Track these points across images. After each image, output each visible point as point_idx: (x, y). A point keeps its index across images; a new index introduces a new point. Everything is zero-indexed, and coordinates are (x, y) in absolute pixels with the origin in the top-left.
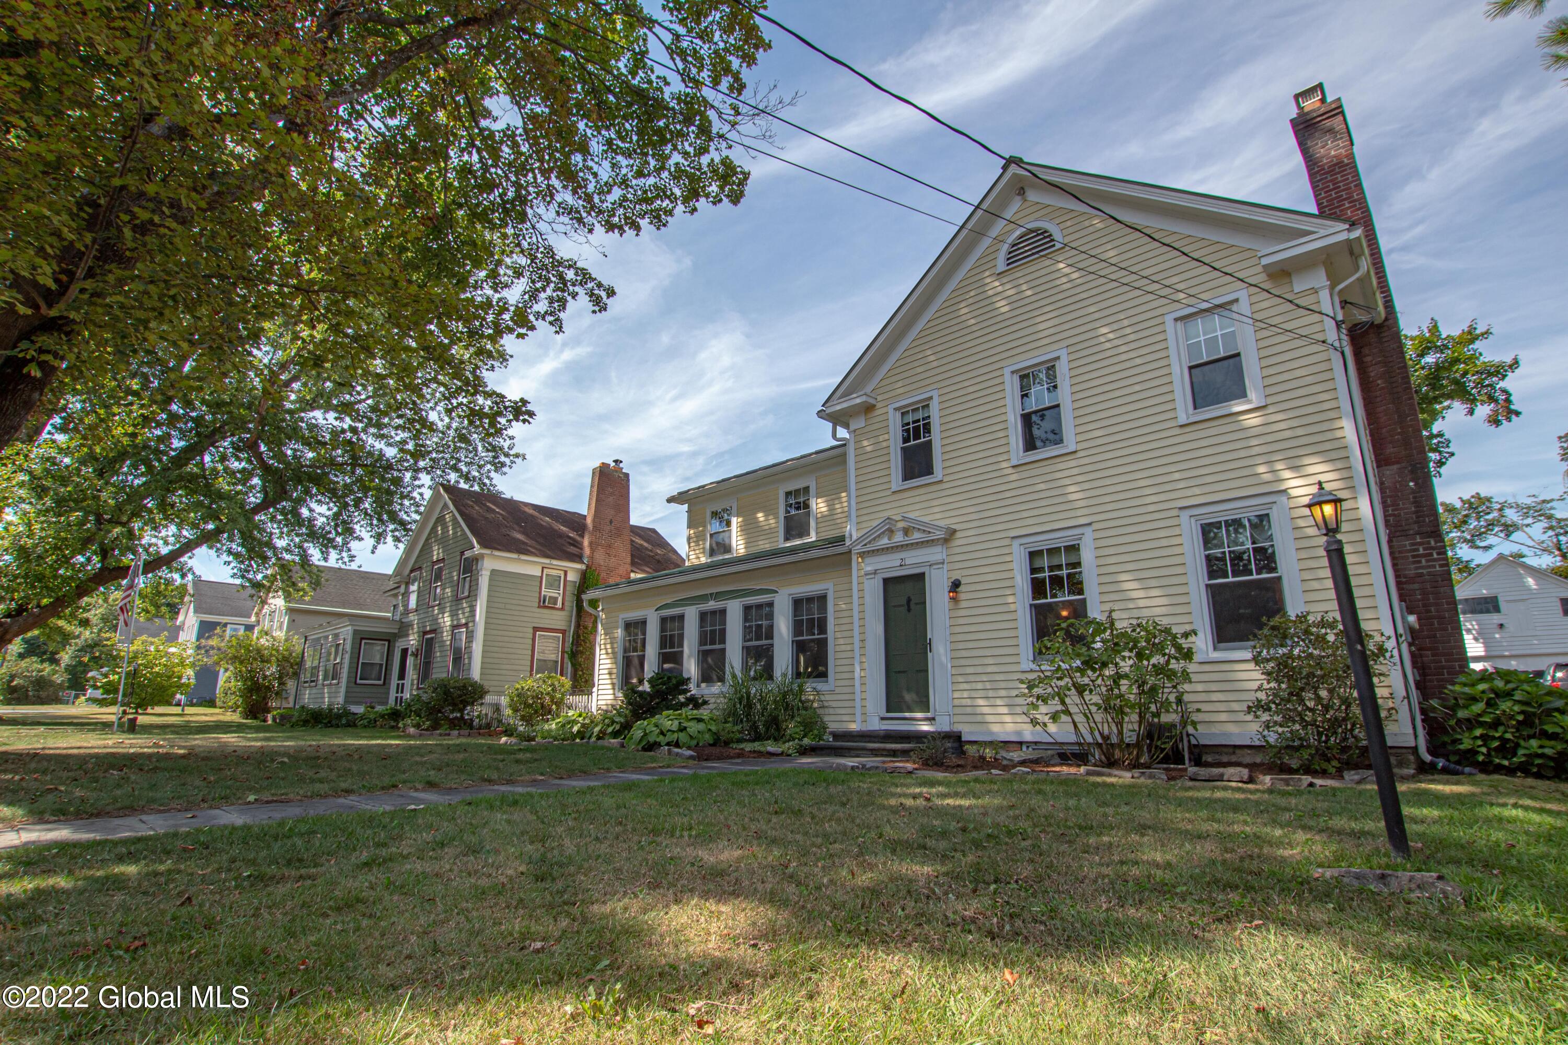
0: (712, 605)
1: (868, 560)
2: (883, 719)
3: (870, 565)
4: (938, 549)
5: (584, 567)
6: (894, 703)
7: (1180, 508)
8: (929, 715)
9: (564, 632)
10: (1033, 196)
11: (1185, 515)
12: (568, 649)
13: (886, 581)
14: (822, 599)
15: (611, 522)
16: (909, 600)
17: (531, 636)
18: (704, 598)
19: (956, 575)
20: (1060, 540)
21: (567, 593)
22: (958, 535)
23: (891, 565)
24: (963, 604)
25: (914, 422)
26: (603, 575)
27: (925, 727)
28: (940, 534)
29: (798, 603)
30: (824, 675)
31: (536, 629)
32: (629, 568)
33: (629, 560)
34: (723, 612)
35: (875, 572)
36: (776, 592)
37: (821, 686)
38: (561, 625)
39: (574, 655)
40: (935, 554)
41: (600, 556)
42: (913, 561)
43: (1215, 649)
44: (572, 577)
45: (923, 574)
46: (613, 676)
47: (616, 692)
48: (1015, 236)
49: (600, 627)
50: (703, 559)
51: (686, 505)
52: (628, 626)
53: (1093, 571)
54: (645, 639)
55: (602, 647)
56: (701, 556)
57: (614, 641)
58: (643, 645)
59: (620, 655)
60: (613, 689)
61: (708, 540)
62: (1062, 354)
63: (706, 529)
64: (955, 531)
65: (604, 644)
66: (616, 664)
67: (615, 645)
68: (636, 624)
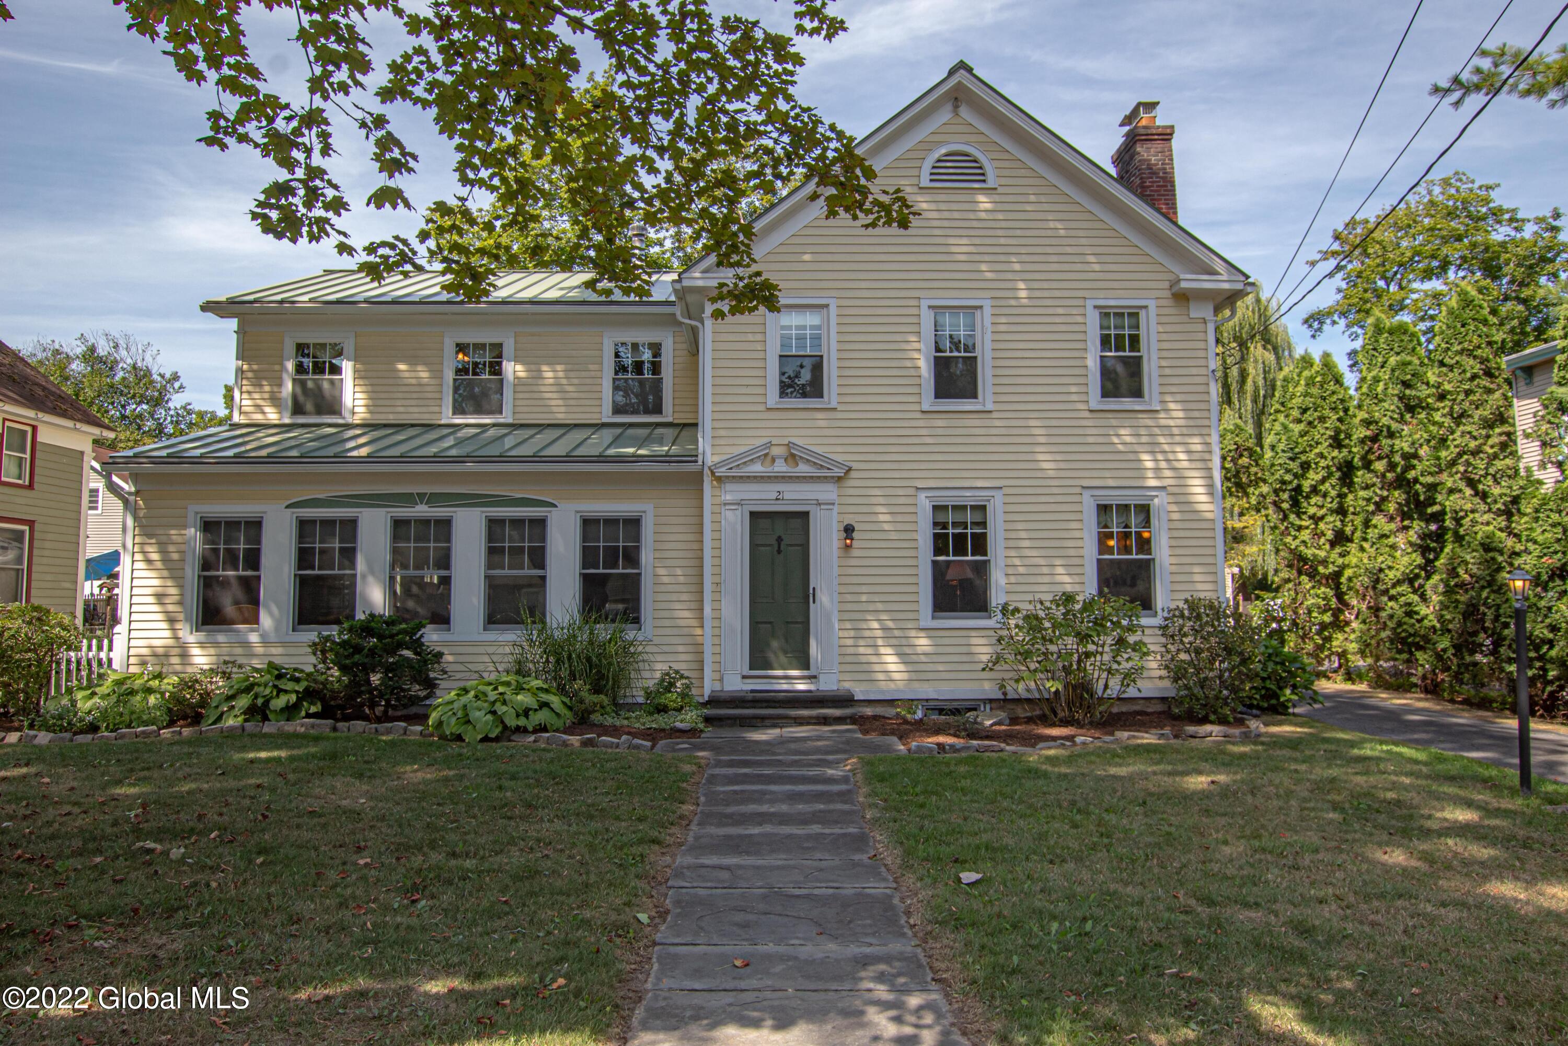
0: (422, 510)
1: (729, 486)
2: (744, 677)
3: (731, 493)
4: (830, 487)
6: (759, 659)
7: (1083, 487)
8: (812, 672)
10: (964, 112)
11: (1087, 494)
13: (752, 514)
14: (634, 524)
16: (779, 539)
18: (404, 499)
19: (849, 519)
20: (969, 498)
22: (853, 474)
23: (766, 497)
24: (855, 553)
25: (798, 328)
27: (801, 686)
28: (839, 472)
29: (590, 523)
30: (637, 621)
34: (446, 522)
35: (739, 503)
36: (555, 506)
37: (630, 635)
40: (827, 492)
42: (795, 496)
45: (806, 514)
46: (171, 608)
47: (181, 634)
48: (943, 151)
49: (130, 522)
50: (272, 415)
51: (233, 324)
52: (209, 526)
53: (1001, 535)
54: (258, 551)
55: (138, 557)
56: (267, 409)
57: (171, 548)
58: (253, 559)
59: (192, 572)
60: (173, 630)
61: (289, 386)
62: (987, 304)
63: (283, 368)
64: (850, 469)
65: (143, 552)
66: (181, 587)
67: (175, 556)
68: (233, 525)
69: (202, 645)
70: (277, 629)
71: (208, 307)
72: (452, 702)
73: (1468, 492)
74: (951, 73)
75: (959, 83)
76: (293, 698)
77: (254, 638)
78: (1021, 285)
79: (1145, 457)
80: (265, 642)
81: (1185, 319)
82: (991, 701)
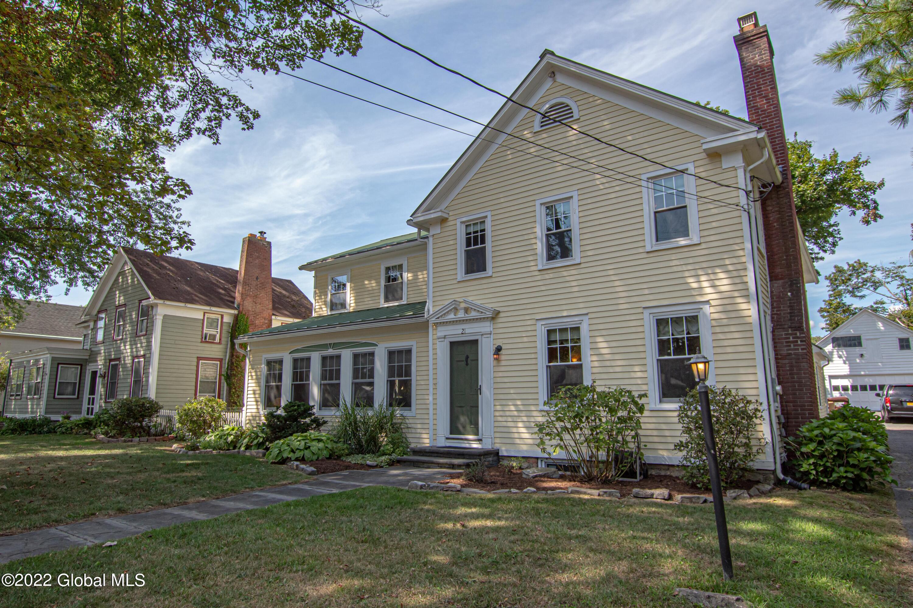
0: (331, 352)
1: (440, 328)
2: (447, 438)
3: (442, 331)
4: (488, 324)
5: (236, 312)
6: (454, 429)
7: (644, 308)
8: (480, 437)
9: (221, 360)
10: (560, 79)
11: (647, 312)
12: (224, 373)
13: (452, 344)
15: (257, 278)
16: (467, 357)
17: (196, 364)
18: (325, 347)
19: (499, 343)
20: (569, 323)
21: (224, 331)
22: (502, 315)
23: (456, 333)
24: (503, 363)
25: (474, 232)
26: (251, 318)
27: (475, 445)
28: (489, 314)
29: (391, 354)
30: (408, 405)
31: (199, 359)
32: (271, 312)
33: (271, 306)
34: (339, 357)
35: (445, 337)
36: (377, 345)
37: (406, 413)
38: (219, 355)
39: (228, 377)
40: (486, 327)
41: (248, 305)
42: (470, 331)
43: (661, 402)
44: (227, 319)
45: (477, 341)
46: (258, 399)
47: (259, 410)
48: (547, 106)
49: (248, 363)
50: (325, 312)
51: (313, 273)
52: (269, 364)
53: (590, 346)
54: (282, 373)
56: (324, 309)
57: (259, 373)
58: (281, 377)
59: (263, 384)
61: (329, 298)
62: (575, 194)
63: (328, 290)
64: (499, 312)
65: (251, 376)
66: (260, 390)
67: (259, 377)
68: (276, 362)
74: (542, 57)
75: (549, 62)
78: (597, 176)
79: (691, 280)
81: (719, 170)
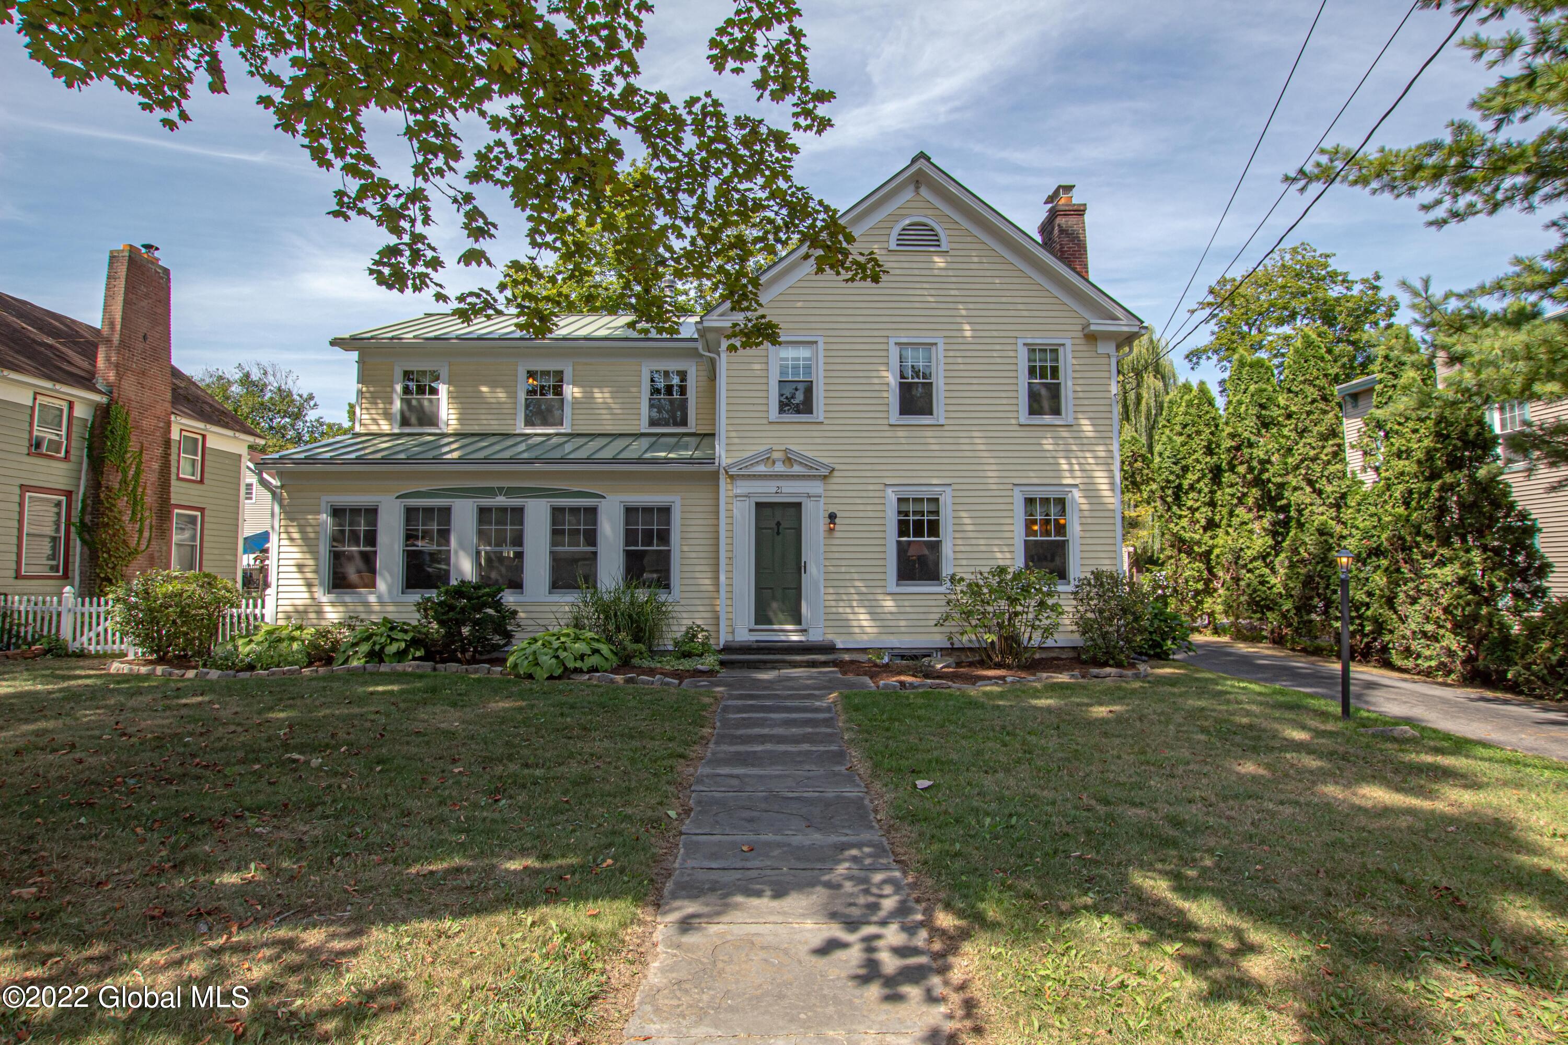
0: (502, 500)
1: (739, 483)
2: (751, 630)
3: (742, 487)
4: (818, 483)
5: (104, 400)
6: (762, 617)
7: (1014, 485)
8: (803, 626)
9: (69, 494)
10: (924, 191)
11: (1017, 490)
12: (75, 519)
13: (759, 505)
14: (665, 511)
15: (145, 337)
16: (778, 524)
17: (17, 499)
18: (488, 492)
19: (832, 509)
20: (926, 492)
21: (74, 436)
22: (836, 474)
23: (768, 491)
24: (837, 534)
25: (793, 359)
26: (134, 414)
27: (795, 638)
28: (824, 472)
29: (631, 512)
30: (667, 586)
31: (24, 488)
32: (170, 409)
33: (169, 396)
34: (520, 509)
35: (747, 496)
36: (604, 498)
37: (663, 597)
38: (62, 483)
39: (84, 528)
40: (816, 487)
41: (129, 387)
42: (789, 491)
44: (80, 412)
45: (798, 505)
46: (309, 575)
47: (316, 595)
48: (907, 222)
49: (277, 509)
50: (385, 427)
51: (355, 356)
52: (337, 512)
53: (950, 521)
54: (375, 531)
55: (283, 536)
56: (381, 422)
57: (309, 529)
58: (371, 538)
59: (324, 549)
60: (310, 592)
61: (397, 405)
62: (940, 342)
63: (393, 390)
64: (833, 470)
65: (288, 533)
66: (316, 559)
67: (312, 535)
68: (355, 511)
69: (333, 604)
70: (390, 591)
71: (335, 342)
72: (524, 649)
73: (1308, 489)
74: (914, 161)
75: (920, 169)
76: (403, 645)
77: (372, 598)
78: (967, 327)
79: (1062, 461)
80: (381, 602)
81: (1094, 354)
82: (941, 649)
